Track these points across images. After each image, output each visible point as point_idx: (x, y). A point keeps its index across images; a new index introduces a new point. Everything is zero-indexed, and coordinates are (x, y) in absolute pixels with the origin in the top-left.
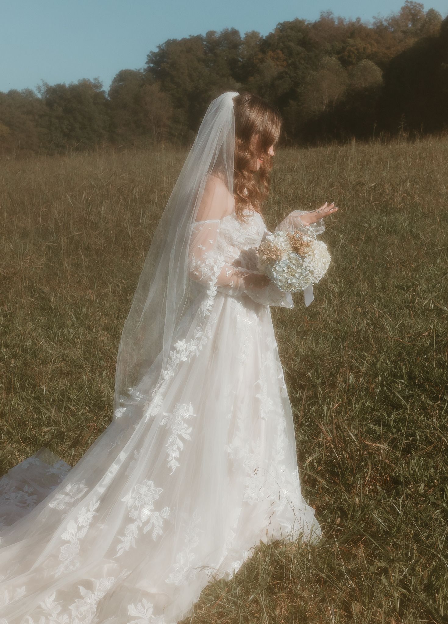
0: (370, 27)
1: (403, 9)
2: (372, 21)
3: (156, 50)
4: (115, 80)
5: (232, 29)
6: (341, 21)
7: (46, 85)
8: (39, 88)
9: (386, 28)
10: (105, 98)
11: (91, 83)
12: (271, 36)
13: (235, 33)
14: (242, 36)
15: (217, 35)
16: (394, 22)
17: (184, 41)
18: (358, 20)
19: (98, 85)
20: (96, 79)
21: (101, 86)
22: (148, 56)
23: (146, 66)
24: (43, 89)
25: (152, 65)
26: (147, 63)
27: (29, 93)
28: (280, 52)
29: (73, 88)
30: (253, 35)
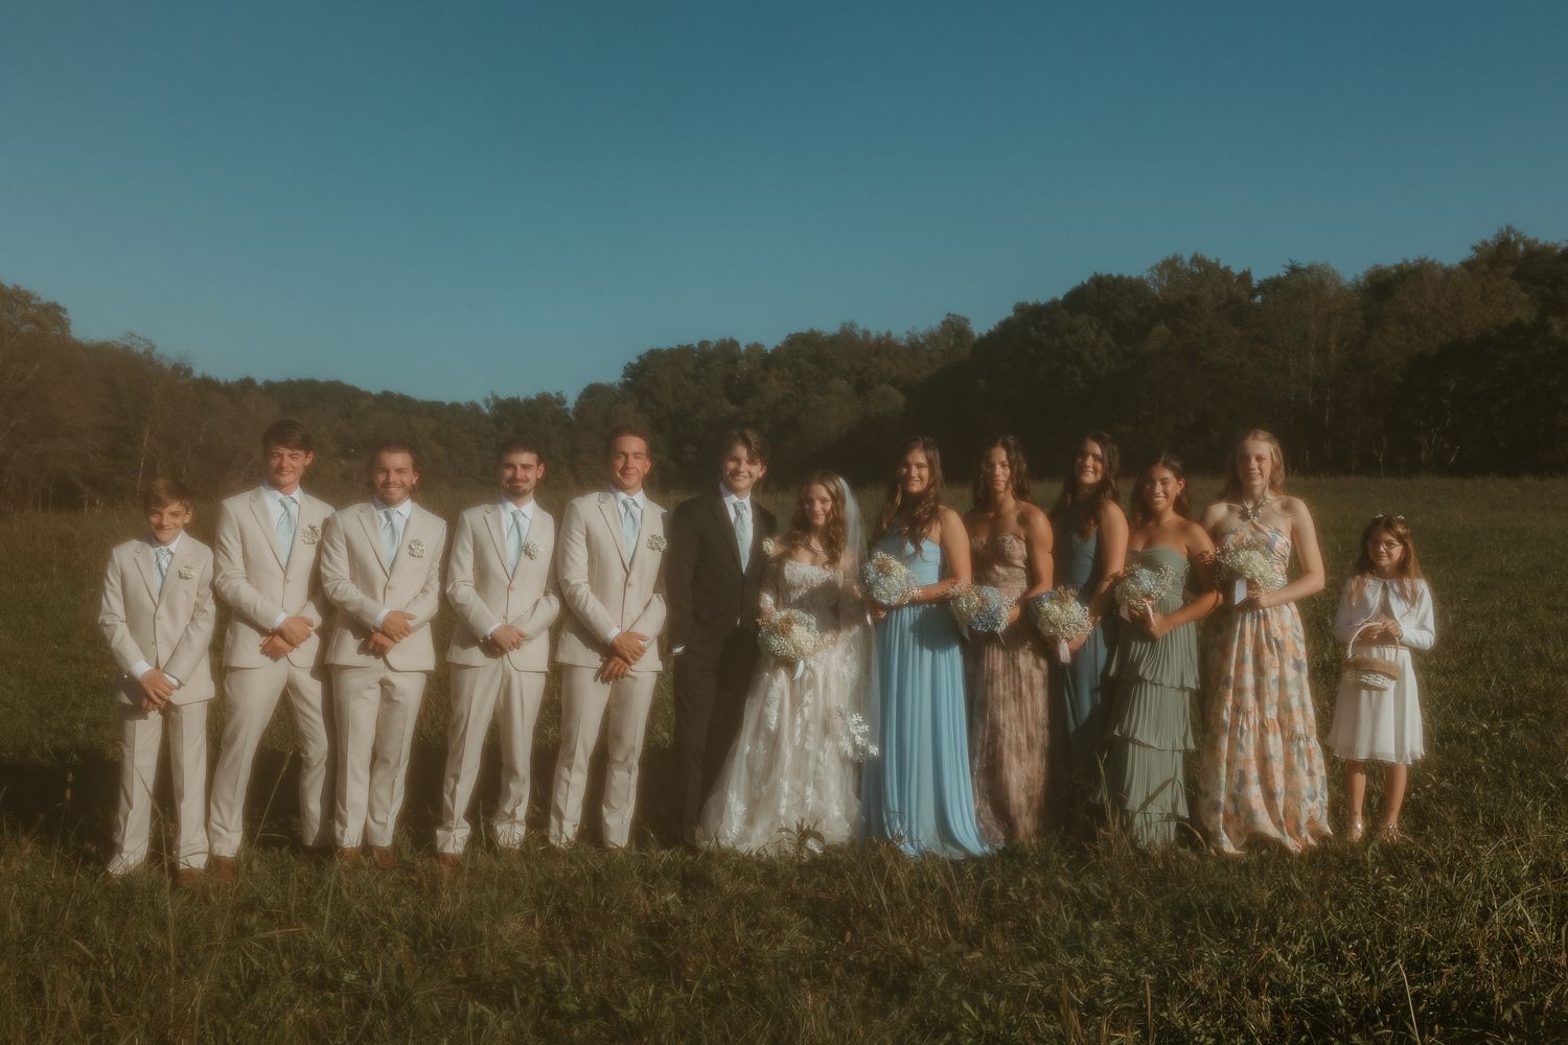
0: (903, 343)
1: (943, 323)
2: (905, 336)
3: (635, 361)
4: (581, 397)
5: (731, 339)
6: (866, 333)
7: (496, 398)
8: (487, 402)
9: (922, 345)
10: (568, 417)
11: (552, 398)
12: (777, 350)
13: (734, 344)
14: (743, 347)
15: (712, 347)
16: (932, 338)
17: (671, 351)
18: (889, 334)
19: (561, 401)
20: (558, 394)
21: (564, 402)
22: (625, 367)
23: (622, 380)
24: (492, 403)
25: (629, 379)
26: (623, 376)
27: (474, 407)
28: (786, 370)
29: (529, 403)
30: (756, 348)
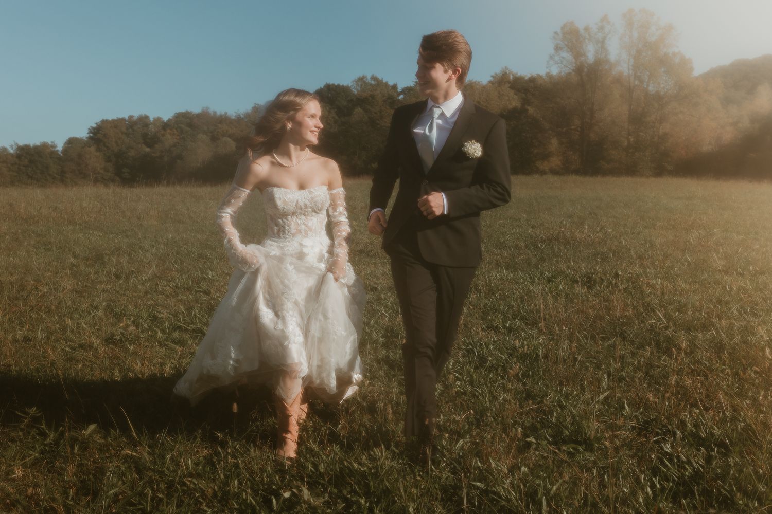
0: (233, 118)
1: (253, 108)
2: (234, 114)
3: (95, 126)
4: (66, 144)
5: (145, 115)
6: (215, 113)
7: (17, 144)
8: (12, 146)
9: (243, 119)
10: (59, 155)
11: (49, 144)
12: (169, 120)
13: (147, 117)
14: (151, 119)
15: (135, 118)
16: (248, 115)
17: (113, 121)
19: (54, 146)
20: (52, 142)
21: (56, 147)
22: (89, 129)
23: (87, 135)
24: (15, 147)
25: (91, 135)
26: (88, 133)
27: (5, 149)
28: (175, 130)
29: (36, 148)
30: (158, 120)
